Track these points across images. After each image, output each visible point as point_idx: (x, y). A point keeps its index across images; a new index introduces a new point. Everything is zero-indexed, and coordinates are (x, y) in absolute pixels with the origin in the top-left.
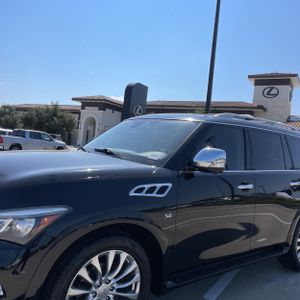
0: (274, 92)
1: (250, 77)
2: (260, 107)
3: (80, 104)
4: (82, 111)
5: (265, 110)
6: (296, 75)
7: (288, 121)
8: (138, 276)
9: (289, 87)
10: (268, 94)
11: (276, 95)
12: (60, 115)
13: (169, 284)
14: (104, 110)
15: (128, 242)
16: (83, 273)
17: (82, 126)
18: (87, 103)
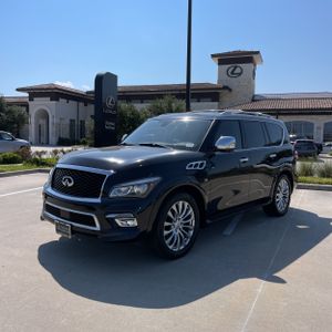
0: (238, 71)
1: (213, 56)
2: (225, 88)
3: (27, 95)
4: (30, 103)
5: (230, 90)
6: (258, 53)
7: (253, 101)
8: (193, 217)
9: (252, 65)
10: (232, 73)
11: (240, 74)
12: (7, 109)
13: (208, 221)
14: (57, 100)
15: (188, 196)
16: (170, 214)
17: (32, 120)
18: (35, 93)
